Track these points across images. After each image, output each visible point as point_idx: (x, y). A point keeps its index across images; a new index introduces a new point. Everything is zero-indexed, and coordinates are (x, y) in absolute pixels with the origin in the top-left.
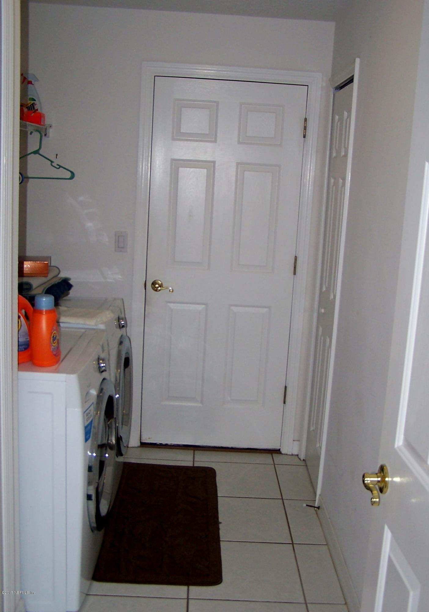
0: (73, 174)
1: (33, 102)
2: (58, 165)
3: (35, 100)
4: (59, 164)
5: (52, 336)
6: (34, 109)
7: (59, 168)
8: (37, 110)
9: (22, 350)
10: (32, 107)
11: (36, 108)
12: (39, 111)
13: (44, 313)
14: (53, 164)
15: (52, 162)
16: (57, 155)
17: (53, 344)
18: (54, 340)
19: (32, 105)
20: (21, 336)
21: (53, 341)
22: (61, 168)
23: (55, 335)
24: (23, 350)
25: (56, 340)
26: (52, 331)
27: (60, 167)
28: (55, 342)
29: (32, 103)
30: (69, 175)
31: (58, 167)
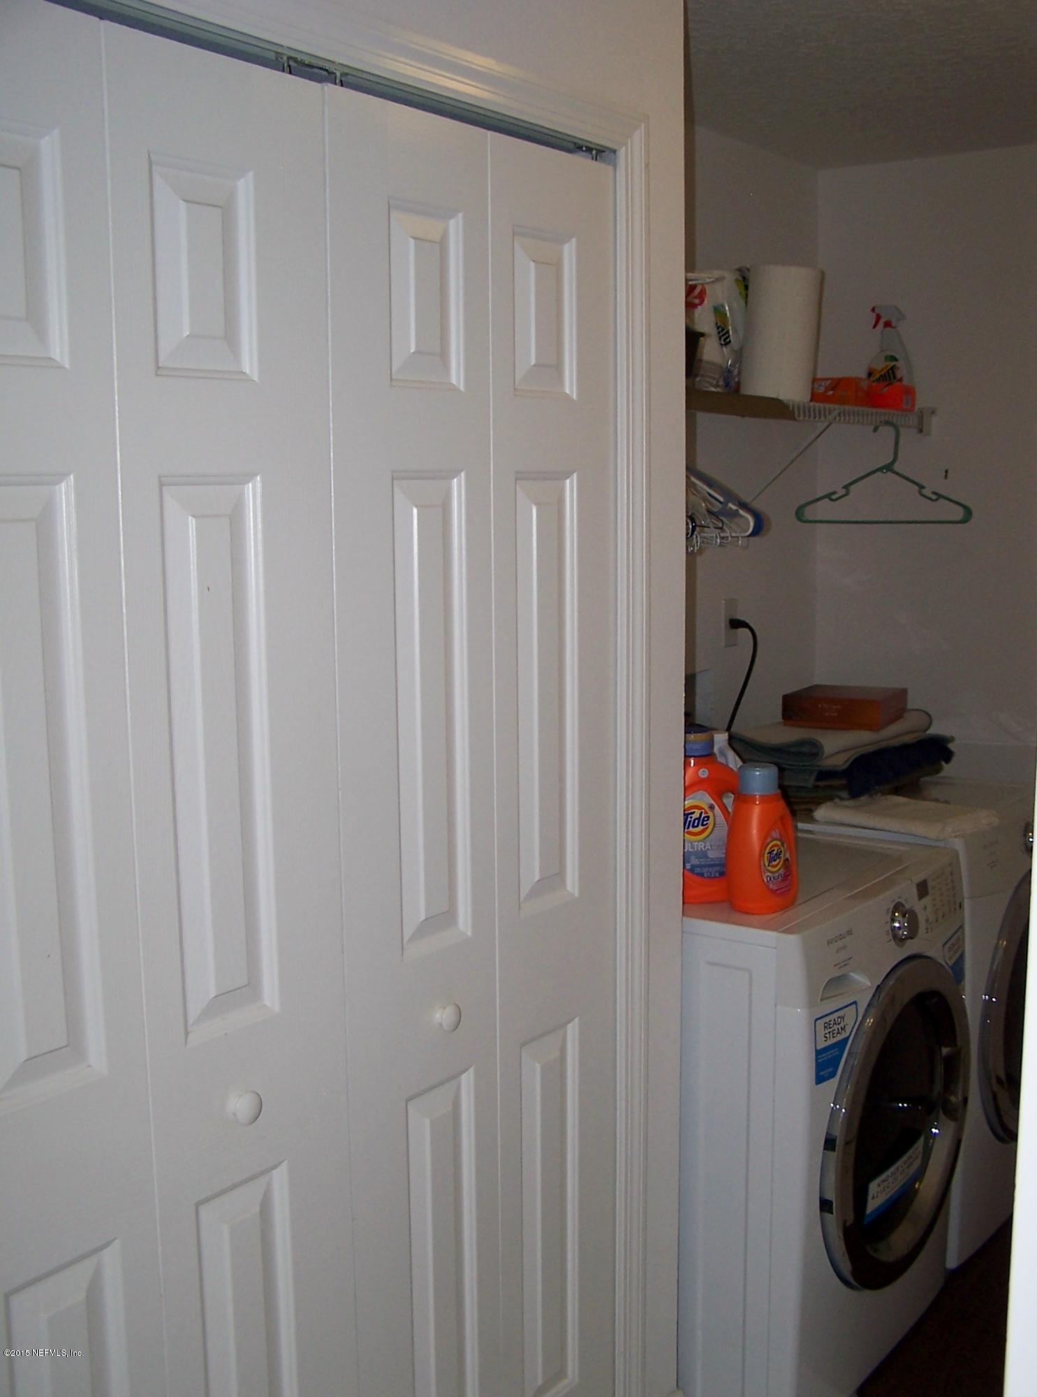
0: (968, 513)
1: (893, 363)
2: (934, 493)
3: (896, 360)
4: (936, 491)
5: (767, 851)
6: (895, 377)
7: (936, 500)
8: (901, 380)
9: (713, 875)
10: (892, 376)
11: (899, 376)
12: (905, 382)
13: (758, 803)
14: (924, 491)
15: (921, 487)
16: (947, 472)
17: (770, 868)
18: (771, 860)
19: (890, 371)
20: (713, 848)
21: (770, 862)
22: (942, 501)
23: (776, 848)
24: (717, 875)
25: (778, 861)
26: (769, 840)
27: (939, 496)
28: (774, 863)
29: (889, 368)
30: (959, 513)
31: (934, 497)
